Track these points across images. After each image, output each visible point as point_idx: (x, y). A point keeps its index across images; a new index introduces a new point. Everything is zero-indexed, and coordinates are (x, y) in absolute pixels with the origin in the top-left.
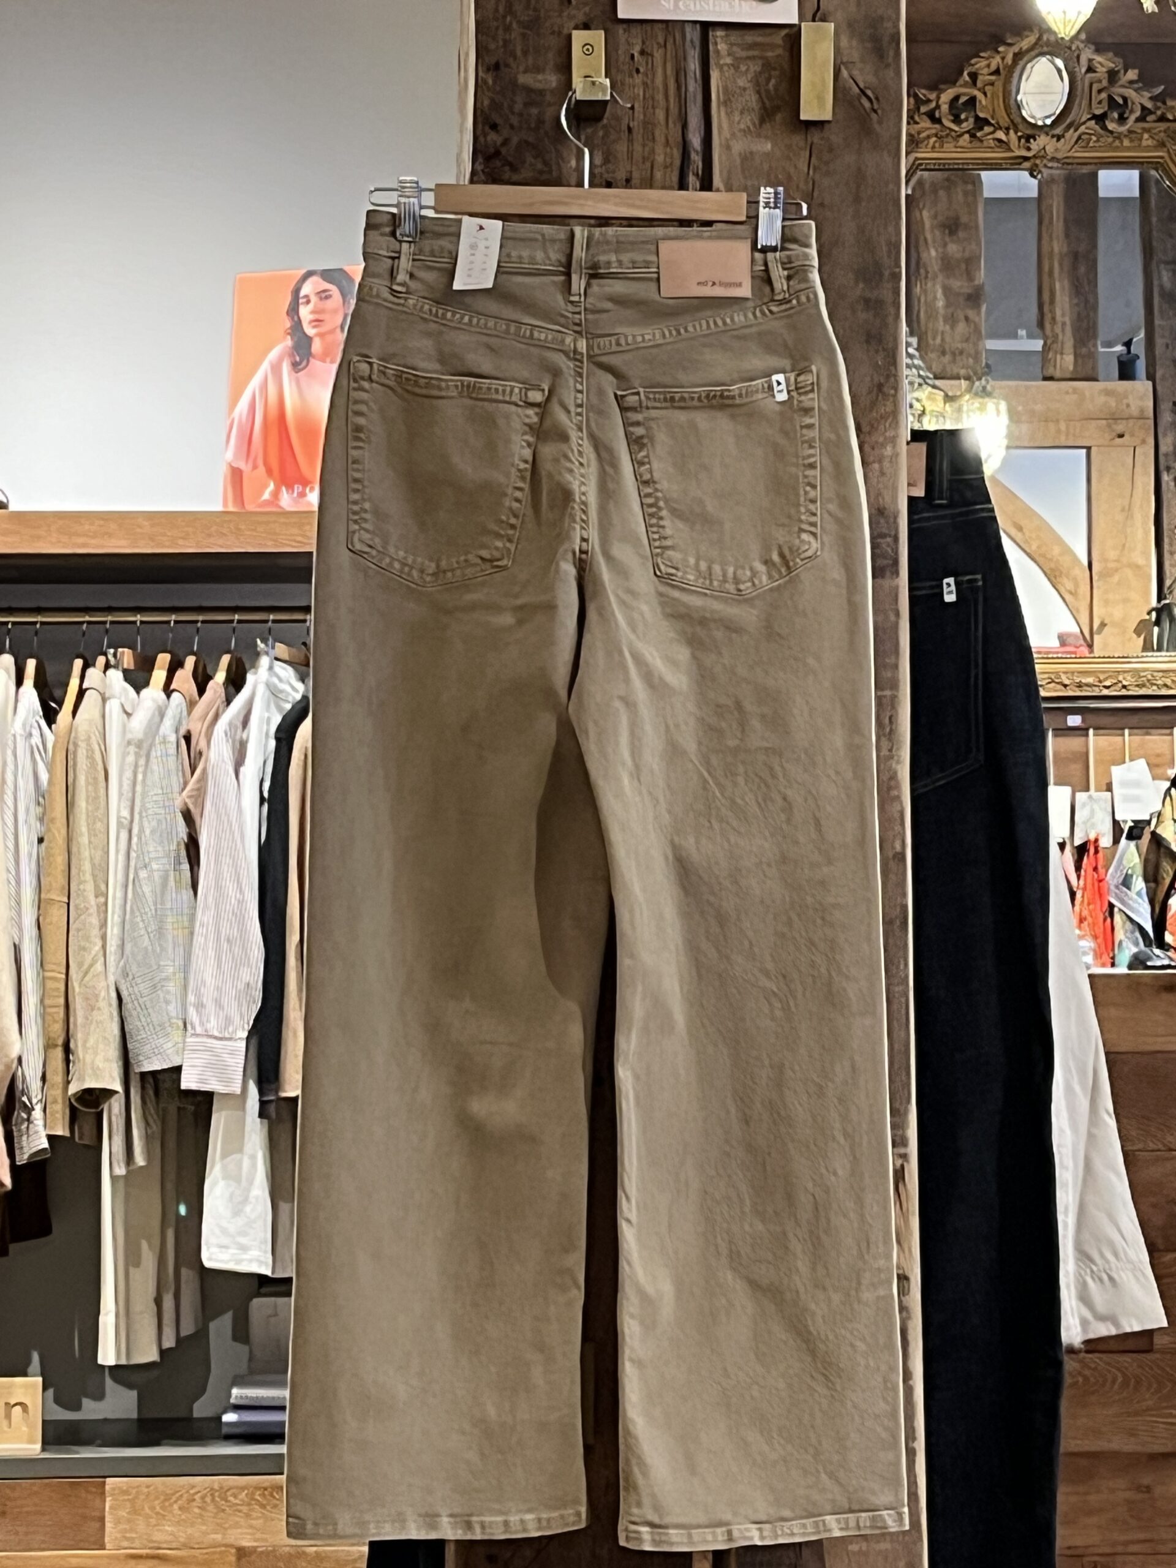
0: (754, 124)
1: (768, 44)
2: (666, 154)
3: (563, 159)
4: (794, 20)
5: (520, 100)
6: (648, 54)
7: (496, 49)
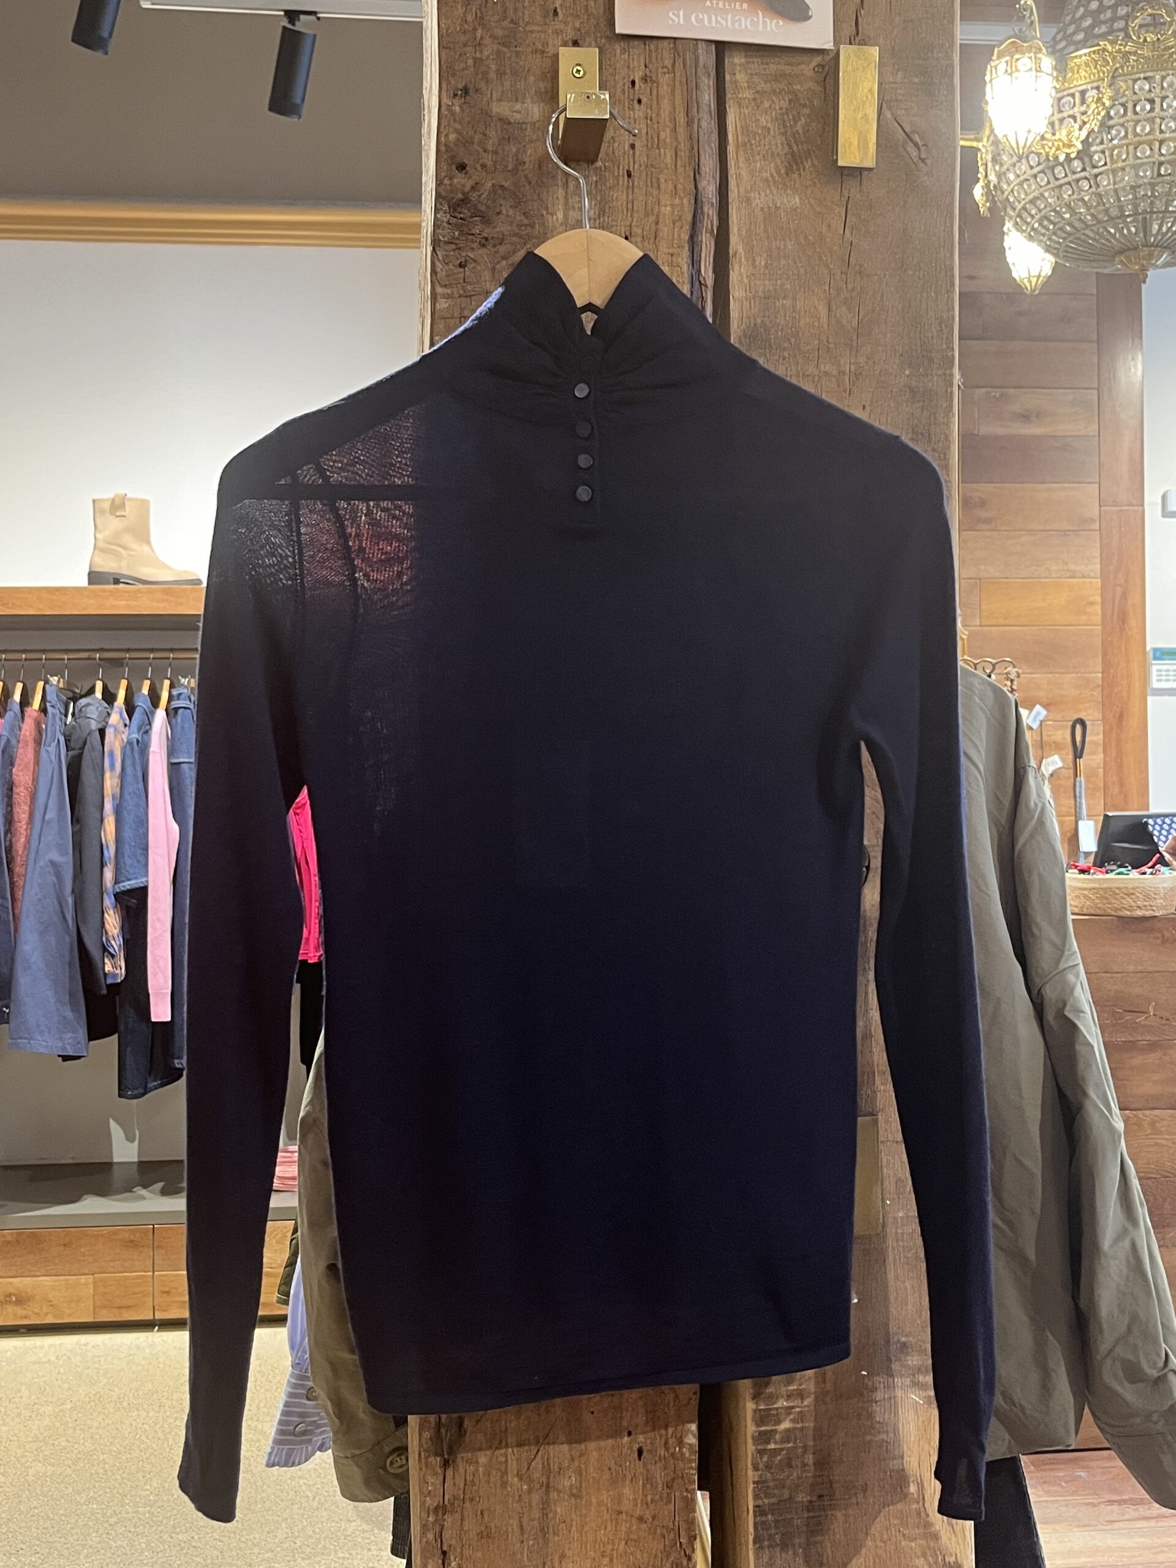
0: (779, 172)
1: (797, 76)
2: (672, 205)
3: (547, 208)
4: (829, 45)
5: (494, 135)
6: (652, 81)
7: (463, 69)
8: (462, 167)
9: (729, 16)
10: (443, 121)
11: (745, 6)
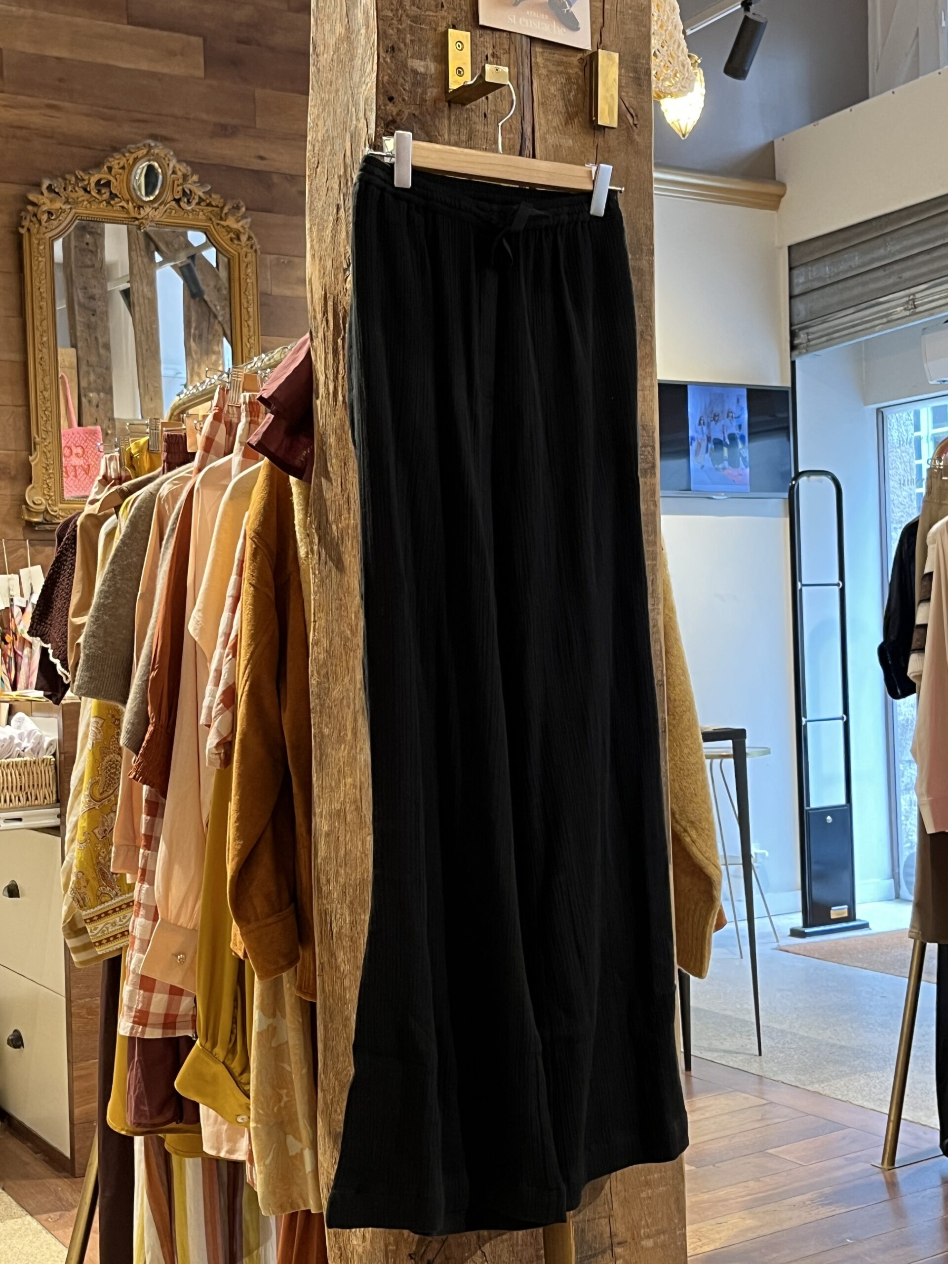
0: (562, 125)
1: (569, 63)
4: (589, 48)
5: (409, 79)
7: (392, 35)
8: (391, 99)
9: (539, 22)
10: (380, 67)
11: (547, 17)
